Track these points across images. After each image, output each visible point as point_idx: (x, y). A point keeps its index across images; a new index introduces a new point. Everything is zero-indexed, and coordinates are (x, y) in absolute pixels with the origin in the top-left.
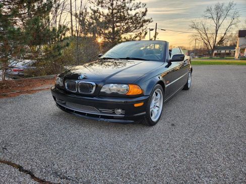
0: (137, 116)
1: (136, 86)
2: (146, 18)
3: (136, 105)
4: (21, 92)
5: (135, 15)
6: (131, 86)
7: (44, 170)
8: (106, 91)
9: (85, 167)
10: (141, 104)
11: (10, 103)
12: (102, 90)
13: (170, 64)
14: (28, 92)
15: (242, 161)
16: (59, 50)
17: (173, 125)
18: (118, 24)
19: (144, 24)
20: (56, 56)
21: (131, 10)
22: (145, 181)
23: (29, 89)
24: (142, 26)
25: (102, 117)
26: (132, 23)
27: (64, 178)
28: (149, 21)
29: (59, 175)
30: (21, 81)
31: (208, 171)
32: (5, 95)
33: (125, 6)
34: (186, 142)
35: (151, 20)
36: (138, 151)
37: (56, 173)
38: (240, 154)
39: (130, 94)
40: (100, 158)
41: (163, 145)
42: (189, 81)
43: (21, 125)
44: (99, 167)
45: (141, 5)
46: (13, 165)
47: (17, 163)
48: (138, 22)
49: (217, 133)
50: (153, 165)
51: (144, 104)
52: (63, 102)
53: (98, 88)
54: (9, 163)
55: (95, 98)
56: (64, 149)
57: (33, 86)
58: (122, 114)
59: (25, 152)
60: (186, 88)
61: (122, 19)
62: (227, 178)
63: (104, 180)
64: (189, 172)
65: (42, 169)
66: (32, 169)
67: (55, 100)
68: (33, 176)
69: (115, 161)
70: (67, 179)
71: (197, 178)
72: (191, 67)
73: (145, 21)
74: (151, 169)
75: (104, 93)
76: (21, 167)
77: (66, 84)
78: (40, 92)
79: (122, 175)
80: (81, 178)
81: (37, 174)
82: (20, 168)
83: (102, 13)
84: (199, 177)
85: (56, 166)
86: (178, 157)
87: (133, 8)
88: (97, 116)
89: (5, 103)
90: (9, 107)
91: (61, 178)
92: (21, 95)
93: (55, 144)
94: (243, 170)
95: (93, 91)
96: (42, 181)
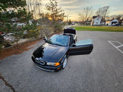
3: (58, 69)
17: (70, 67)
34: (72, 77)
36: (58, 83)
38: (86, 82)
40: (47, 88)
41: (66, 79)
43: (23, 71)
49: (81, 71)
59: (24, 87)
86: (69, 86)
92: (23, 52)
93: (34, 81)
95: (44, 64)
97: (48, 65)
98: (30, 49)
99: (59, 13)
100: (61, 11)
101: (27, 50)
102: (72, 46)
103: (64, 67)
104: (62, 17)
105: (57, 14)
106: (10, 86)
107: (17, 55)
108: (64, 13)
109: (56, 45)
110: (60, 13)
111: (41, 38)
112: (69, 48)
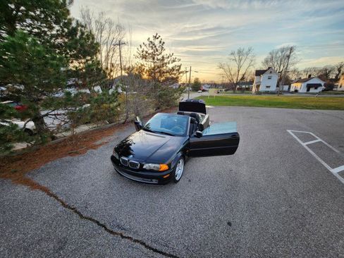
3: (165, 177)
4: (87, 149)
6: (161, 165)
7: (112, 224)
10: (168, 175)
11: (82, 161)
12: (144, 167)
17: (190, 181)
23: (93, 144)
27: (123, 229)
29: (120, 227)
37: (118, 226)
39: (161, 170)
45: (177, 60)
46: (93, 220)
47: (96, 219)
51: (170, 176)
54: (90, 219)
55: (139, 172)
57: (95, 140)
58: (156, 182)
65: (110, 223)
66: (105, 223)
68: (106, 229)
70: (125, 230)
77: (121, 160)
80: (133, 229)
81: (108, 227)
82: (98, 222)
85: (118, 221)
88: (142, 182)
89: (78, 162)
90: (82, 166)
92: (88, 152)
95: (138, 167)
96: (111, 232)
97: (145, 170)
98: (101, 145)
99: (167, 65)
100: (174, 61)
101: (94, 147)
102: (195, 136)
103: (177, 178)
104: (175, 74)
105: (165, 68)
106: (72, 209)
107: (76, 158)
108: (180, 67)
109: (162, 133)
110: (170, 66)
111: (124, 123)
112: (189, 139)
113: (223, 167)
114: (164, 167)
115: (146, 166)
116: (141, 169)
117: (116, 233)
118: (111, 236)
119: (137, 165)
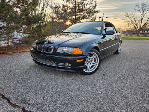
0: (79, 68)
1: (79, 49)
2: (96, 10)
3: (78, 61)
4: (16, 52)
5: (89, 8)
6: (75, 49)
7: (16, 98)
8: (60, 51)
9: (42, 98)
10: (81, 60)
11: (8, 58)
12: (58, 51)
13: (104, 37)
14: (20, 52)
15: (145, 100)
16: (40, 28)
17: (104, 75)
18: (78, 14)
19: (94, 13)
20: (38, 31)
21: (87, 5)
22: (78, 109)
23: (22, 51)
24: (93, 15)
25: (58, 67)
26: (87, 13)
27: (27, 104)
28: (97, 12)
29: (24, 102)
30: (18, 46)
31: (121, 105)
32: (6, 54)
33: (83, 3)
34: (110, 86)
35: (99, 11)
36: (78, 90)
37: (23, 100)
38: (145, 95)
39: (75, 54)
40: (52, 93)
41: (94, 87)
42: (119, 49)
43: (10, 71)
44: (50, 98)
45: (93, 2)
47: (2, 93)
48: (91, 12)
49: (132, 81)
50: (85, 99)
51: (83, 61)
52: (36, 58)
53: (55, 49)
55: (53, 56)
56: (32, 86)
57: (24, 49)
58: (69, 66)
59: (8, 87)
60: (117, 53)
61: (81, 10)
62: (133, 111)
63: (51, 107)
64: (107, 105)
65: (15, 97)
66: (9, 97)
67: (32, 57)
68: (9, 101)
69: (61, 95)
70: (29, 104)
71: (112, 109)
72: (120, 40)
73: (95, 12)
74: (83, 102)
75: (59, 52)
76: (4, 96)
77: (37, 47)
78: (27, 53)
79: (63, 105)
80: (38, 104)
81: (12, 101)
83: (69, 7)
84: (114, 109)
85: (24, 96)
86: (102, 95)
87: (88, 4)
88: (54, 67)
89: (5, 58)
90: (7, 61)
91: (25, 104)
92: (16, 54)
93: (27, 83)
94: (145, 106)
96: (13, 105)
113: (138, 69)
114: (78, 51)
115: (60, 50)
116: (55, 53)
117: (18, 107)
118: (11, 108)
119: (51, 48)
